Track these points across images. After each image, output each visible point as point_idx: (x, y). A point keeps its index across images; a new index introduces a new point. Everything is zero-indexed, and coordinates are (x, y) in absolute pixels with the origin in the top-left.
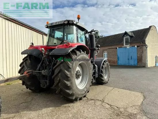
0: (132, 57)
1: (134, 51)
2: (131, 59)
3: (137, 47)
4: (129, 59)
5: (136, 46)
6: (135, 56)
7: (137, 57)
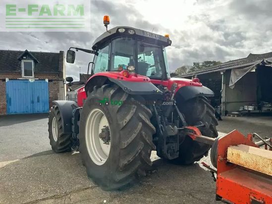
0: (40, 99)
1: (43, 88)
2: (38, 101)
3: (49, 81)
4: (33, 102)
5: (47, 80)
6: (45, 96)
7: (49, 98)
